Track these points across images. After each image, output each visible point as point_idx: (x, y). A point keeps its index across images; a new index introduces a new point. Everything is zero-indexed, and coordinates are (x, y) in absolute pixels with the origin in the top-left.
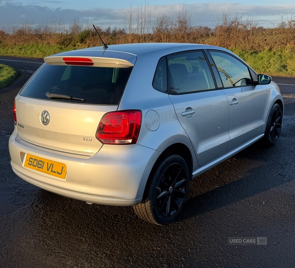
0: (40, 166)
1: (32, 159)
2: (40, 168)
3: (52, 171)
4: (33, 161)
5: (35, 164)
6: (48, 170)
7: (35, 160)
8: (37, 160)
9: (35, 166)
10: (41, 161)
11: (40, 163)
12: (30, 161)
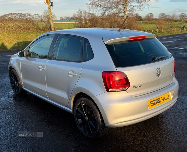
0: (159, 102)
1: (152, 101)
2: (159, 103)
3: (165, 100)
4: (153, 102)
5: (155, 103)
6: (163, 101)
7: (154, 101)
8: (155, 100)
9: (156, 104)
10: (158, 99)
11: (158, 100)
12: (151, 104)
